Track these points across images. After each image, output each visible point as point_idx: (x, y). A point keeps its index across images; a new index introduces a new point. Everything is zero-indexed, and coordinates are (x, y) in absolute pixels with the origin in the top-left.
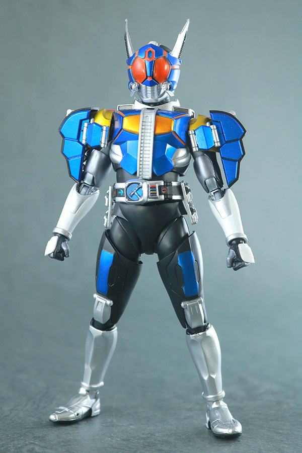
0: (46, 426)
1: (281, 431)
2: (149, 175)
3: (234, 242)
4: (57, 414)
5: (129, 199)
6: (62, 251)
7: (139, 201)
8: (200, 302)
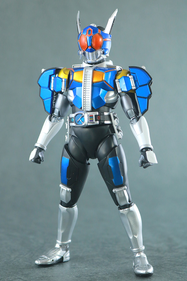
0: (33, 268)
1: (180, 272)
2: (89, 108)
3: (144, 150)
4: (40, 260)
5: (77, 124)
6: (39, 158)
7: (82, 125)
8: (125, 189)
